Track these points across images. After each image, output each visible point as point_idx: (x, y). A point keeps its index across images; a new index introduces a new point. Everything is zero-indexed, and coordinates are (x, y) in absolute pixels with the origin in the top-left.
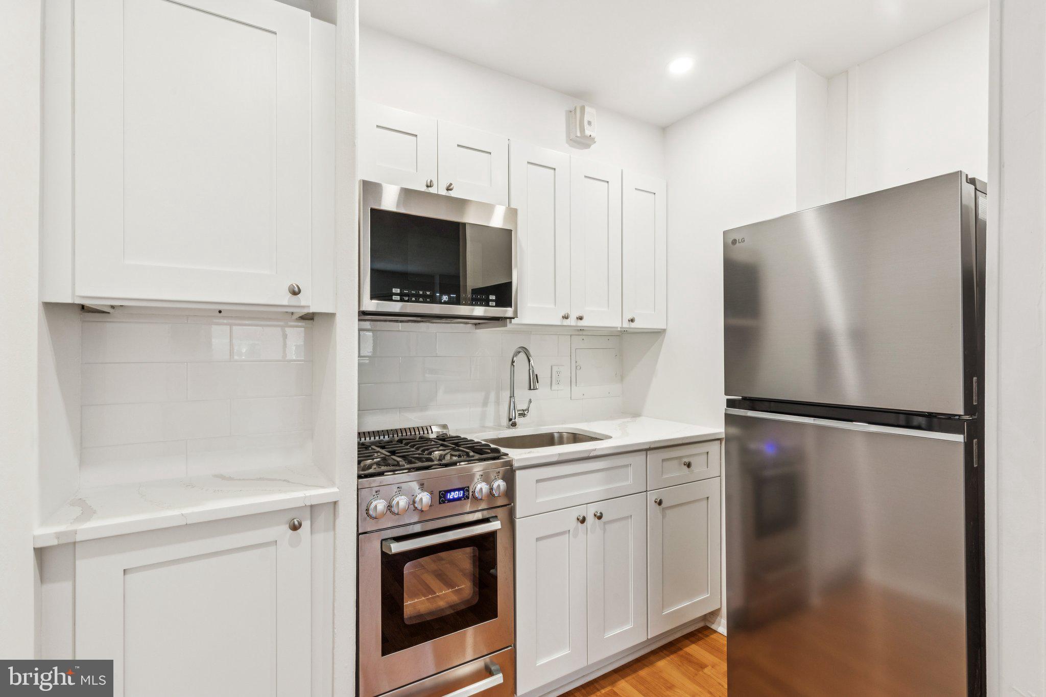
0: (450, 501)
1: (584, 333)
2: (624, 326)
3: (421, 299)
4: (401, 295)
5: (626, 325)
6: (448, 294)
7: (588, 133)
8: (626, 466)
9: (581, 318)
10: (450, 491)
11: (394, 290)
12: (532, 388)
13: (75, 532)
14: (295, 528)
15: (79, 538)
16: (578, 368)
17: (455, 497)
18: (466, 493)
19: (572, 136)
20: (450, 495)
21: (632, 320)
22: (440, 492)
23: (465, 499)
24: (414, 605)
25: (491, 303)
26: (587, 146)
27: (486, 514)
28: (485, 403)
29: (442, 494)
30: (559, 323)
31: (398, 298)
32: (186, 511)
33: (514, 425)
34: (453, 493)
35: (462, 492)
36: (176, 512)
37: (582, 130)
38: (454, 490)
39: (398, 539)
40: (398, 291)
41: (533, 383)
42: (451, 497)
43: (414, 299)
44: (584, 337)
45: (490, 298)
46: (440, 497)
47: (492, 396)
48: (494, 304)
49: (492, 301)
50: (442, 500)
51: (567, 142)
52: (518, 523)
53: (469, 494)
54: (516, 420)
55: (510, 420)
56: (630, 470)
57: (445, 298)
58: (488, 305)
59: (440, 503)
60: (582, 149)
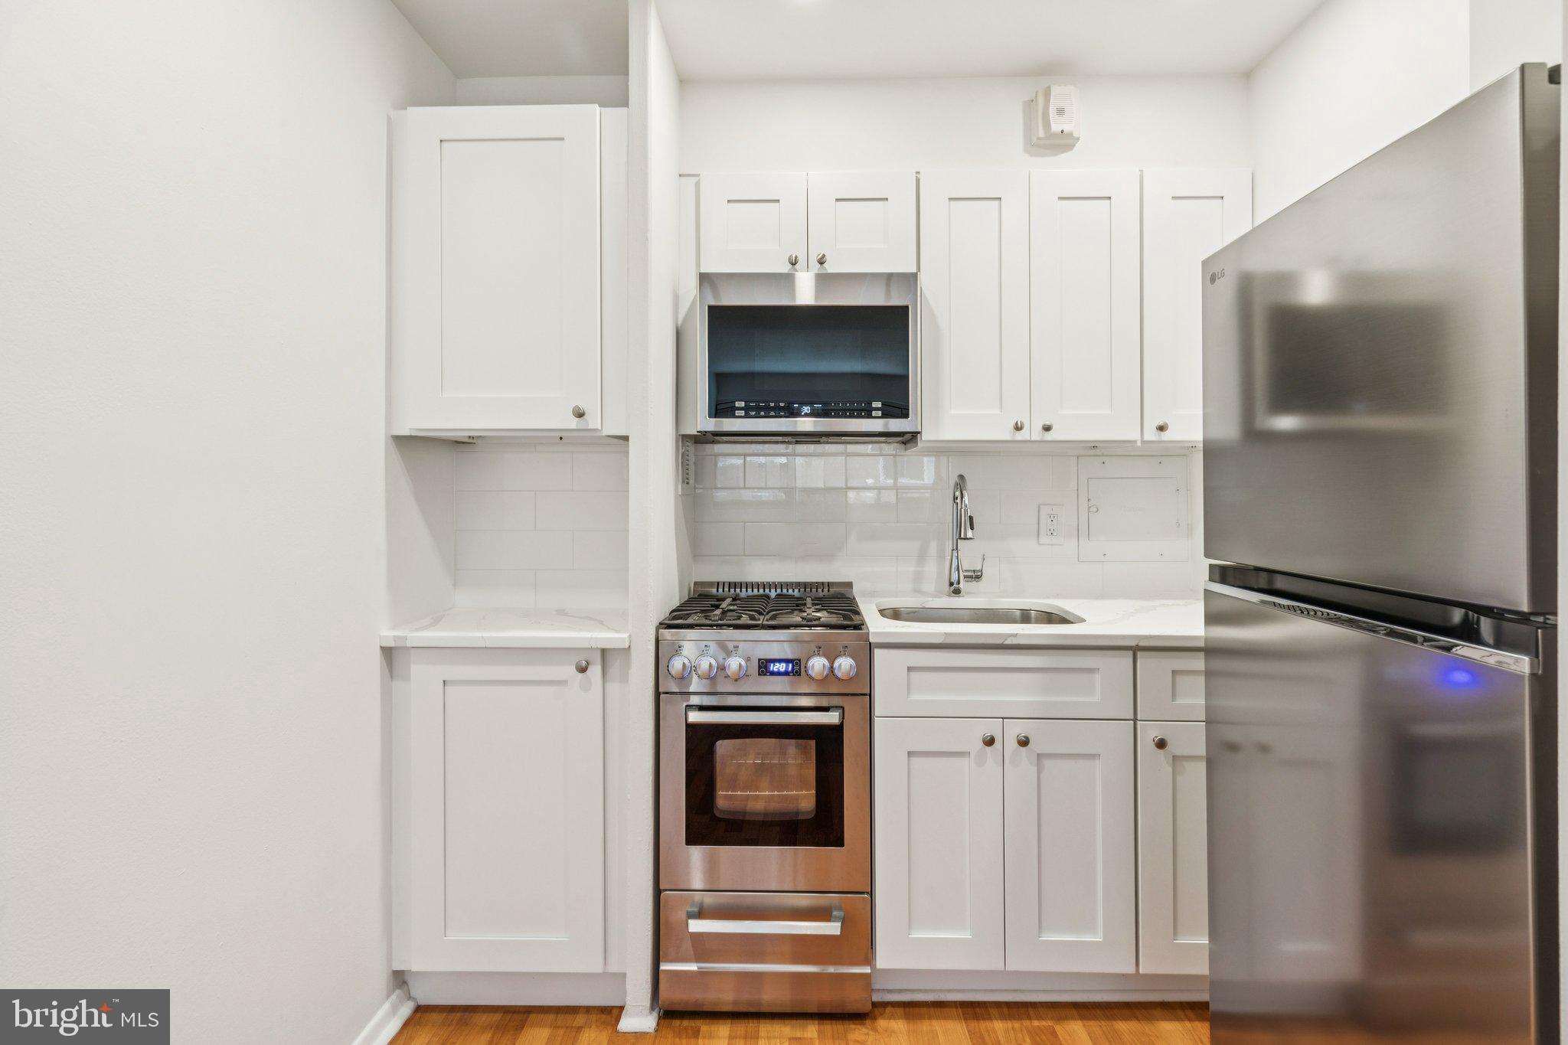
0: (773, 673)
1: (1098, 452)
2: (1147, 437)
3: (772, 413)
4: (747, 409)
5: (1151, 435)
6: (810, 404)
7: (1056, 128)
8: (1091, 671)
9: (1047, 428)
10: (774, 661)
11: (737, 404)
12: (962, 536)
13: (406, 638)
14: (582, 670)
15: (409, 644)
16: (1093, 509)
17: (781, 670)
18: (797, 668)
19: (1034, 140)
20: (774, 666)
21: (1161, 428)
22: (759, 660)
23: (794, 675)
24: (730, 798)
25: (874, 413)
26: (1069, 147)
27: (824, 702)
28: (922, 557)
29: (762, 663)
30: (1008, 437)
31: (742, 413)
32: (485, 634)
33: (957, 592)
34: (777, 664)
35: (790, 665)
36: (478, 634)
37: (1047, 124)
38: (780, 661)
39: (702, 708)
40: (743, 404)
41: (965, 529)
42: (775, 670)
43: (762, 413)
44: (1104, 459)
45: (874, 406)
46: (760, 667)
47: (933, 547)
48: (880, 413)
49: (877, 409)
50: (762, 672)
51: (1026, 151)
52: (878, 723)
53: (800, 669)
54: (961, 586)
55: (951, 584)
56: (1097, 677)
57: (806, 409)
58: (869, 416)
59: (759, 674)
60: (1056, 155)
